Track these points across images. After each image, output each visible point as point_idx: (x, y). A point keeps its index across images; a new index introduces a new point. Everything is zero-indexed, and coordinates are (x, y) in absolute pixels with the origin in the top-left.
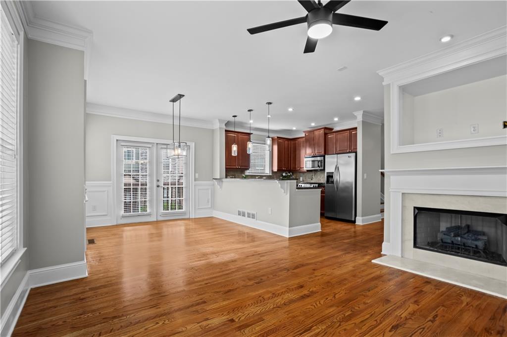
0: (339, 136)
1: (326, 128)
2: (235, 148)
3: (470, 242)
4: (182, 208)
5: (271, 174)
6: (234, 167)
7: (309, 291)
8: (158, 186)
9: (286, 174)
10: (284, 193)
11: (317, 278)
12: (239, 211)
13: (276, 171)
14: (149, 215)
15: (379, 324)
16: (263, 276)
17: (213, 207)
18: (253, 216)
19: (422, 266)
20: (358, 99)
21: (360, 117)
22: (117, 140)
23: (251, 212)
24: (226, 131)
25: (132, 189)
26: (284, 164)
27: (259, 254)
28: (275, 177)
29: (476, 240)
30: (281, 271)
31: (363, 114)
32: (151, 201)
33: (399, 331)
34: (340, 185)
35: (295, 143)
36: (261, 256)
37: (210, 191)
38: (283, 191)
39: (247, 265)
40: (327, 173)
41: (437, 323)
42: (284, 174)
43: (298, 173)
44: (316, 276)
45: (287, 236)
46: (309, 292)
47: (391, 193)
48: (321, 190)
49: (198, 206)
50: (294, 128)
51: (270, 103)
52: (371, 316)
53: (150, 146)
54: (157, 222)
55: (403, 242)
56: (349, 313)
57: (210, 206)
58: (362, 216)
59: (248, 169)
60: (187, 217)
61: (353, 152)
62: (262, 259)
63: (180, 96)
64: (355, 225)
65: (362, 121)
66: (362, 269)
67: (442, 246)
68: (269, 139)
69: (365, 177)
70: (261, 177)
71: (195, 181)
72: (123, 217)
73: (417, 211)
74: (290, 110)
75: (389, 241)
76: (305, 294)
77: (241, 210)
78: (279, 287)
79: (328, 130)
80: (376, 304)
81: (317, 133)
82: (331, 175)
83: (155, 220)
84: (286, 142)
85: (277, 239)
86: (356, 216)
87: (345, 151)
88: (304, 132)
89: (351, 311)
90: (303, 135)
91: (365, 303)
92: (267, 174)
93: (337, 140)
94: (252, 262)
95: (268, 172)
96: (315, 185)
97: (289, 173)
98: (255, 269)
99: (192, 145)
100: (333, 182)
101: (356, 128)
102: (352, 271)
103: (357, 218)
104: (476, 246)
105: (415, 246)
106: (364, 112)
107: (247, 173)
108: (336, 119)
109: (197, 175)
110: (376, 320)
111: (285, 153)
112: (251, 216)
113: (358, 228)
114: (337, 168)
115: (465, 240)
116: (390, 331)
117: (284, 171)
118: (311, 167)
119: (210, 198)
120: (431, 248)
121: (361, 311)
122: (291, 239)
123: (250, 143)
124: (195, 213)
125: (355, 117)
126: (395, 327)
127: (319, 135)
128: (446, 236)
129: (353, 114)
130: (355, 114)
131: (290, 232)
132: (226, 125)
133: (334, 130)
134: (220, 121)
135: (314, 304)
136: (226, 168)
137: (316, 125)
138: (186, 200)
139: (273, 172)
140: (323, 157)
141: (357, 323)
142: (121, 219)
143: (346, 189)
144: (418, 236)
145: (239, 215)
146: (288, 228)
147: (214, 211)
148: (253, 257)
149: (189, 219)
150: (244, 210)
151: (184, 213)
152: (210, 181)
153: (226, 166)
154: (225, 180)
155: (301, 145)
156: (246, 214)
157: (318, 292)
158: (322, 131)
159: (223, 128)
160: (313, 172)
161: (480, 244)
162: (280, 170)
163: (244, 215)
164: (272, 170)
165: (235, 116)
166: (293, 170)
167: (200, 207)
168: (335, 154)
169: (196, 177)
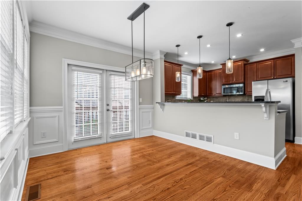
1: (245, 60)
2: (178, 75)
4: (128, 130)
5: (192, 99)
6: (171, 93)
8: (108, 110)
12: (186, 133)
13: (198, 96)
14: (100, 138)
17: (153, 127)
18: (209, 139)
21: (298, 44)
23: (205, 135)
24: (165, 61)
26: (203, 91)
28: (195, 101)
32: (101, 125)
35: (211, 75)
37: (151, 113)
40: (255, 97)
42: (202, 99)
45: (274, 168)
49: (142, 127)
50: (213, 62)
53: (101, 72)
54: (107, 143)
57: (151, 126)
59: (179, 94)
60: (133, 137)
61: (292, 77)
63: (145, 7)
71: (139, 105)
72: (75, 141)
77: (190, 132)
79: (246, 62)
81: (236, 64)
82: (261, 98)
83: (106, 142)
86: (294, 136)
88: (222, 65)
90: (220, 67)
92: (189, 98)
93: (257, 69)
95: (189, 96)
97: (206, 97)
101: (292, 55)
103: (295, 137)
107: (178, 97)
108: (262, 50)
109: (141, 99)
112: (205, 139)
113: (297, 148)
119: (151, 120)
122: (277, 170)
124: (139, 133)
129: (291, 42)
130: (293, 42)
131: (276, 162)
132: (165, 56)
133: (250, 62)
134: (161, 52)
136: (165, 94)
137: (237, 58)
142: (73, 144)
145: (187, 136)
146: (273, 159)
147: (154, 130)
149: (134, 139)
150: (194, 132)
151: (130, 134)
152: (151, 105)
153: (165, 91)
154: (166, 104)
156: (198, 136)
158: (242, 63)
159: (162, 58)
162: (200, 95)
163: (194, 137)
164: (193, 96)
165: (178, 46)
166: (208, 96)
167: (143, 128)
168: (257, 81)
169: (140, 102)
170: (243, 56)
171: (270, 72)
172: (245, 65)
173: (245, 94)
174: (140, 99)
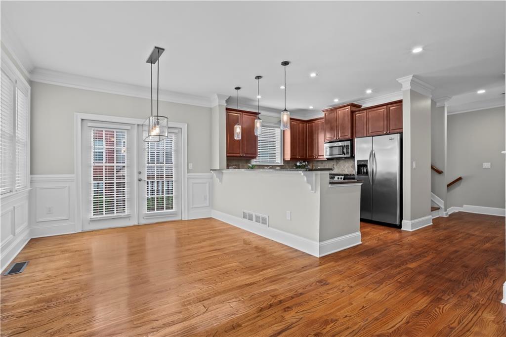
0: (371, 114)
1: (352, 105)
2: (238, 129)
4: (172, 208)
5: (282, 164)
6: (238, 155)
8: (140, 180)
9: (301, 163)
10: (312, 190)
12: (243, 213)
13: (289, 159)
14: (128, 217)
17: (211, 205)
18: (264, 221)
20: (417, 50)
21: (407, 86)
22: (82, 120)
23: (260, 215)
24: (227, 109)
26: (299, 152)
28: (287, 167)
31: (412, 80)
32: (130, 200)
34: (377, 177)
35: (312, 126)
37: (207, 185)
38: (310, 188)
40: (358, 161)
42: (298, 164)
43: (315, 162)
45: (318, 256)
48: (361, 184)
50: (311, 107)
51: (286, 63)
53: (129, 127)
54: (139, 226)
57: (208, 205)
58: (411, 220)
59: (254, 157)
60: (179, 218)
61: (399, 133)
63: (159, 51)
64: (401, 232)
65: (411, 90)
68: (285, 113)
69: (414, 166)
70: (273, 167)
71: (188, 173)
72: (92, 221)
74: (313, 75)
77: (247, 211)
79: (355, 108)
81: (340, 112)
82: (364, 163)
83: (136, 224)
84: (301, 124)
86: (401, 218)
87: (381, 133)
88: (324, 111)
90: (322, 115)
92: (278, 163)
93: (368, 119)
95: (278, 161)
96: (340, 177)
97: (304, 162)
99: (185, 128)
100: (367, 173)
101: (401, 102)
103: (403, 221)
106: (413, 76)
107: (254, 162)
108: (369, 91)
109: (191, 166)
111: (299, 139)
112: (261, 221)
113: (404, 235)
114: (372, 155)
117: (298, 160)
119: (208, 194)
122: (325, 259)
123: (259, 121)
124: (188, 213)
125: (400, 85)
127: (344, 113)
129: (397, 81)
130: (400, 82)
131: (321, 249)
132: (227, 101)
133: (362, 107)
134: (220, 96)
136: (227, 156)
137: (340, 102)
138: (177, 197)
139: (285, 161)
140: (348, 143)
142: (89, 223)
143: (387, 182)
145: (244, 217)
146: (318, 243)
147: (213, 210)
149: (181, 221)
150: (251, 212)
151: (174, 214)
152: (207, 172)
153: (227, 154)
154: (226, 171)
155: (320, 127)
156: (254, 217)
158: (348, 109)
160: (335, 161)
162: (293, 158)
163: (251, 219)
164: (284, 159)
165: (238, 88)
166: (308, 159)
167: (194, 206)
168: (367, 137)
169: (189, 168)
171: (382, 123)
172: (352, 112)
173: (352, 157)
174: (189, 164)
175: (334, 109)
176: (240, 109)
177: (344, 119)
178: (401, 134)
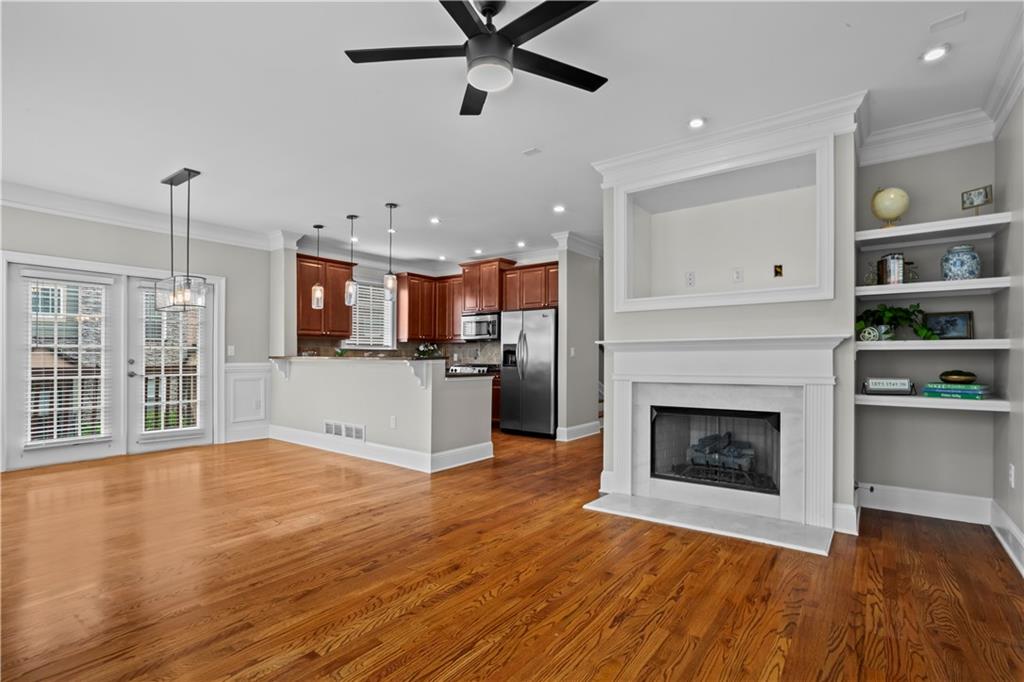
0: (527, 276)
1: (502, 261)
2: (318, 293)
3: (731, 461)
4: (194, 423)
5: (395, 348)
6: (317, 333)
7: (470, 574)
8: (131, 375)
9: (426, 346)
10: (422, 384)
11: (486, 547)
12: (327, 425)
13: (406, 341)
14: (107, 441)
15: (594, 618)
16: (378, 554)
17: (269, 418)
18: (359, 434)
19: (664, 506)
20: (559, 209)
21: (563, 245)
22: (9, 263)
23: (353, 425)
24: (299, 256)
25: (56, 383)
26: (422, 328)
27: (370, 511)
28: (403, 353)
29: (740, 456)
30: (414, 541)
31: (569, 238)
32: (110, 410)
33: (628, 624)
34: (529, 368)
35: (444, 288)
36: (374, 515)
37: (262, 383)
38: (419, 382)
39: (345, 536)
40: (505, 345)
41: (682, 600)
42: (422, 348)
43: (450, 346)
44: (483, 544)
45: (429, 471)
46: (470, 577)
47: (616, 383)
48: (492, 378)
49: (235, 417)
50: (442, 258)
51: (392, 205)
52: (581, 604)
53: (110, 281)
54: (128, 457)
55: (634, 467)
56: (544, 605)
57: (262, 415)
58: (568, 426)
59: (348, 337)
60: (207, 441)
62: (377, 520)
63: (190, 173)
64: (555, 443)
65: (569, 252)
66: (567, 523)
67: (693, 470)
68: (390, 277)
69: (573, 353)
70: (374, 353)
71: (226, 361)
72: (28, 450)
73: (655, 413)
74: (435, 221)
75: (611, 469)
76: (462, 582)
77: (332, 422)
78: (413, 572)
79: (506, 265)
80: (589, 582)
81: (485, 268)
82: (511, 349)
83: (124, 453)
84: (426, 284)
85: (410, 478)
86: (556, 425)
87: (537, 305)
88: (462, 266)
89: (547, 601)
90: (459, 271)
91: (570, 584)
92: (388, 346)
93: (522, 284)
94: (356, 529)
95: (388, 342)
96: (481, 369)
97: (432, 344)
98: (360, 542)
99: (220, 283)
100: (514, 363)
101: (556, 264)
102: (550, 528)
103: (558, 429)
104: (740, 466)
105: (653, 474)
106: (570, 233)
107: (345, 344)
108: (521, 244)
109: (231, 350)
110: (588, 612)
111: (423, 305)
112: (354, 434)
113: (559, 449)
114: (523, 337)
115: (724, 459)
116: (611, 627)
117: (422, 341)
118: (474, 333)
120: (677, 476)
121: (564, 600)
122: (435, 475)
123: (351, 283)
124: (226, 431)
125: (555, 243)
126: (619, 619)
127: (490, 272)
128: (698, 454)
129: (552, 237)
130: (555, 238)
131: (433, 462)
132: (299, 243)
133: (516, 265)
134: (287, 234)
135: (481, 598)
136: (298, 335)
137: (484, 254)
138: (204, 404)
139: (399, 343)
140: (496, 316)
141: (557, 621)
142: (22, 456)
143: (539, 376)
144: (658, 456)
145: (327, 432)
146: (428, 456)
147: (271, 426)
148: (357, 517)
149: (212, 446)
150: (338, 423)
151: (200, 434)
152: (260, 361)
153: (298, 330)
154: (296, 360)
155: (456, 291)
156: (343, 429)
157: (486, 575)
158: (495, 266)
159: (293, 250)
160: (479, 344)
161: (745, 463)
162: (412, 338)
163: (338, 433)
164: (398, 340)
165: (319, 227)
166: (439, 340)
167: (237, 420)
169: (229, 354)
170: (500, 251)
171: (541, 291)
172: (502, 272)
173: (499, 339)
174: (229, 347)
175: (476, 265)
176: (322, 255)
177: (490, 280)
178: (556, 308)
